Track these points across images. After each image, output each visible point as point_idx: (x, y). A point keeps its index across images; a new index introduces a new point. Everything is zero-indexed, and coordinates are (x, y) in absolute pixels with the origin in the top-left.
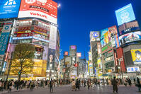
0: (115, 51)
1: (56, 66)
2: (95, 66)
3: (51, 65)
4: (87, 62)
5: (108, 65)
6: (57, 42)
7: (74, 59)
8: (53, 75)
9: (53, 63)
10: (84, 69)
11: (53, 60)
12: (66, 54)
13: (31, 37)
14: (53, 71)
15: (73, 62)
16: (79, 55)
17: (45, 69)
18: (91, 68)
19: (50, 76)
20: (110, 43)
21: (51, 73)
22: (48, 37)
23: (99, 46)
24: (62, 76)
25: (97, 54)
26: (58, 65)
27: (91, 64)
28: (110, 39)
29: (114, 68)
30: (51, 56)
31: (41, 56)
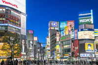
0: (72, 41)
13: (6, 24)
20: (69, 35)
22: (20, 24)
23: (58, 35)
29: (70, 53)
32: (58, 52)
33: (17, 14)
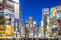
0: (59, 22)
1: (20, 29)
2: (45, 30)
3: (17, 29)
4: (40, 27)
5: (54, 30)
6: (20, 14)
7: (31, 25)
8: (18, 35)
9: (18, 28)
10: (38, 32)
11: (18, 26)
12: (26, 22)
13: (3, 11)
14: (18, 33)
15: (31, 28)
16: (35, 23)
17: (13, 31)
18: (43, 32)
19: (17, 36)
20: (56, 16)
21: (17, 34)
22: (14, 11)
23: (48, 18)
24: (24, 36)
25: (46, 22)
26: (21, 29)
27: (42, 29)
28: (56, 14)
29: (57, 32)
30: (17, 23)
31: (10, 23)
32: (48, 31)
33: (12, 3)
